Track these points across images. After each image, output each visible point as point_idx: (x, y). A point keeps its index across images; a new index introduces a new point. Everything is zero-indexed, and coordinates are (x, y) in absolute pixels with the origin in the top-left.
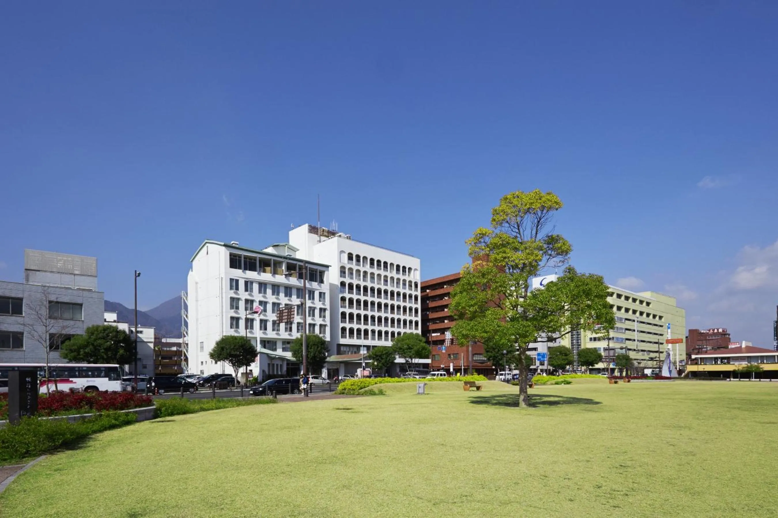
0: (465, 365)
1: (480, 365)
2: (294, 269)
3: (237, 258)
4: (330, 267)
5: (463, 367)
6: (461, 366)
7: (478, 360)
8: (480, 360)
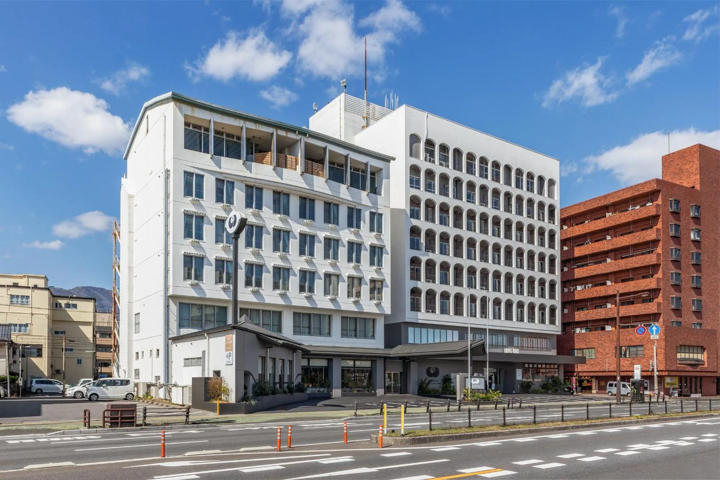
0: (662, 368)
1: (689, 368)
2: (321, 161)
3: (203, 131)
4: (392, 162)
5: (656, 373)
6: (653, 370)
7: (685, 359)
8: (689, 359)
